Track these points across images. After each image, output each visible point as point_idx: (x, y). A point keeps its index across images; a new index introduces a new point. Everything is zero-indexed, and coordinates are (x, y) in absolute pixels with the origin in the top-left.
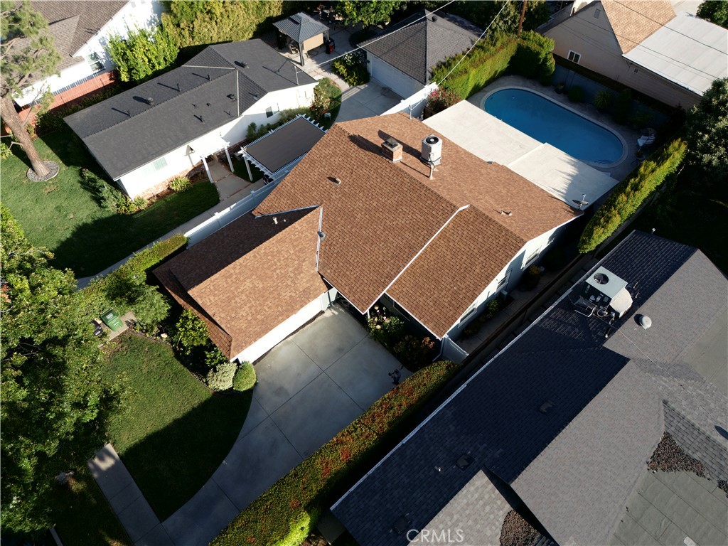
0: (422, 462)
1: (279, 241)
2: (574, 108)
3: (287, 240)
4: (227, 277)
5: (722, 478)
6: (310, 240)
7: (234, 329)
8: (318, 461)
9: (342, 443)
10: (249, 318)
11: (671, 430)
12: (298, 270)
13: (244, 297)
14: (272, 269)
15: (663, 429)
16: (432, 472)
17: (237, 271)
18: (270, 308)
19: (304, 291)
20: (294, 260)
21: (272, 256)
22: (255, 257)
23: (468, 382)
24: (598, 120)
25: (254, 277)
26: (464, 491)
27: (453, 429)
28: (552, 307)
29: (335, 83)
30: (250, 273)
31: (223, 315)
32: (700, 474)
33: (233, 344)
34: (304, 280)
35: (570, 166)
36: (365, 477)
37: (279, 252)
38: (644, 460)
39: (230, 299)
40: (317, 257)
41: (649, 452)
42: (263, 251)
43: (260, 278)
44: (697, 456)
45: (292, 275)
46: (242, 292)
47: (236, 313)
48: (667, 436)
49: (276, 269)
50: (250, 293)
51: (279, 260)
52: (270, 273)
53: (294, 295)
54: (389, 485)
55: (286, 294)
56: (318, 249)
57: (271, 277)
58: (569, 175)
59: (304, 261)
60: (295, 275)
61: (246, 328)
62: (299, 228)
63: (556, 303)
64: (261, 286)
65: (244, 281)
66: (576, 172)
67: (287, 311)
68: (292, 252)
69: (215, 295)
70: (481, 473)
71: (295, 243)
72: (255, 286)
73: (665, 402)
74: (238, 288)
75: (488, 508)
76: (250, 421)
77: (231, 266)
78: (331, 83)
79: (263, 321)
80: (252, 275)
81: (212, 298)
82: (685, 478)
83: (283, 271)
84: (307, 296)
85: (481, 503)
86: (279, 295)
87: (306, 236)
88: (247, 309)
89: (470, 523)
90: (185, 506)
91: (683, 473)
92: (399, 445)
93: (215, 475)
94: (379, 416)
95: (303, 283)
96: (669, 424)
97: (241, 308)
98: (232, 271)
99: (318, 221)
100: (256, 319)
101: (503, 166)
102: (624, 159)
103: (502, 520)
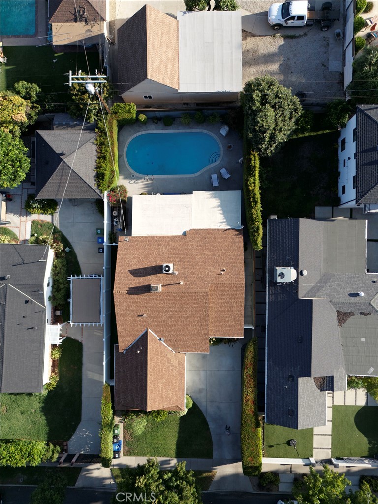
0: (279, 387)
1: (151, 360)
2: (173, 129)
3: (153, 356)
4: (152, 392)
5: (360, 311)
6: (160, 346)
7: (174, 402)
8: (247, 412)
9: (248, 400)
10: (174, 394)
11: (338, 309)
12: (169, 360)
13: (165, 391)
14: (161, 371)
15: (335, 310)
16: (285, 389)
17: (152, 386)
18: (176, 383)
19: (179, 364)
20: (163, 359)
21: (156, 367)
22: (151, 375)
23: (266, 346)
24: (191, 128)
25: (159, 381)
26: (299, 388)
27: (277, 369)
28: (267, 288)
29: (42, 221)
30: (156, 382)
31: (166, 403)
32: (354, 315)
33: (179, 406)
34: (175, 361)
35: (214, 199)
36: (266, 405)
37: (156, 363)
38: (337, 325)
39: (162, 397)
40: (169, 348)
41: (336, 321)
42: (151, 370)
43: (161, 379)
44: (350, 311)
45: (169, 364)
46: (162, 390)
47: (169, 397)
48: (338, 311)
49: (162, 370)
50: (165, 387)
51: (159, 366)
52: (162, 373)
53: (177, 370)
54: (276, 402)
55: (175, 372)
56: (166, 345)
57: (164, 374)
58: (218, 206)
59: (167, 355)
60: (170, 363)
61: (177, 397)
62: (151, 347)
63: (267, 285)
64: (165, 381)
65: (158, 386)
66: (219, 201)
67: (182, 377)
68: (159, 358)
69: (156, 402)
70: (299, 378)
71: (157, 353)
72: (163, 383)
73: (331, 302)
74: (159, 391)
75: (308, 384)
76: (202, 409)
77: (148, 387)
78: (40, 222)
79: (179, 389)
80: (158, 381)
81: (156, 403)
82: (351, 320)
83: (165, 367)
84: (181, 364)
85: (305, 385)
86: (173, 375)
87: (157, 346)
88: (170, 392)
89: (307, 393)
90: (214, 448)
91: (349, 319)
92: (266, 386)
93: (212, 433)
94: (250, 381)
95: (175, 362)
96: (336, 307)
97: (168, 394)
98: (151, 388)
99: (154, 336)
100: (176, 391)
101: (191, 230)
102: (222, 149)
103: (313, 382)
